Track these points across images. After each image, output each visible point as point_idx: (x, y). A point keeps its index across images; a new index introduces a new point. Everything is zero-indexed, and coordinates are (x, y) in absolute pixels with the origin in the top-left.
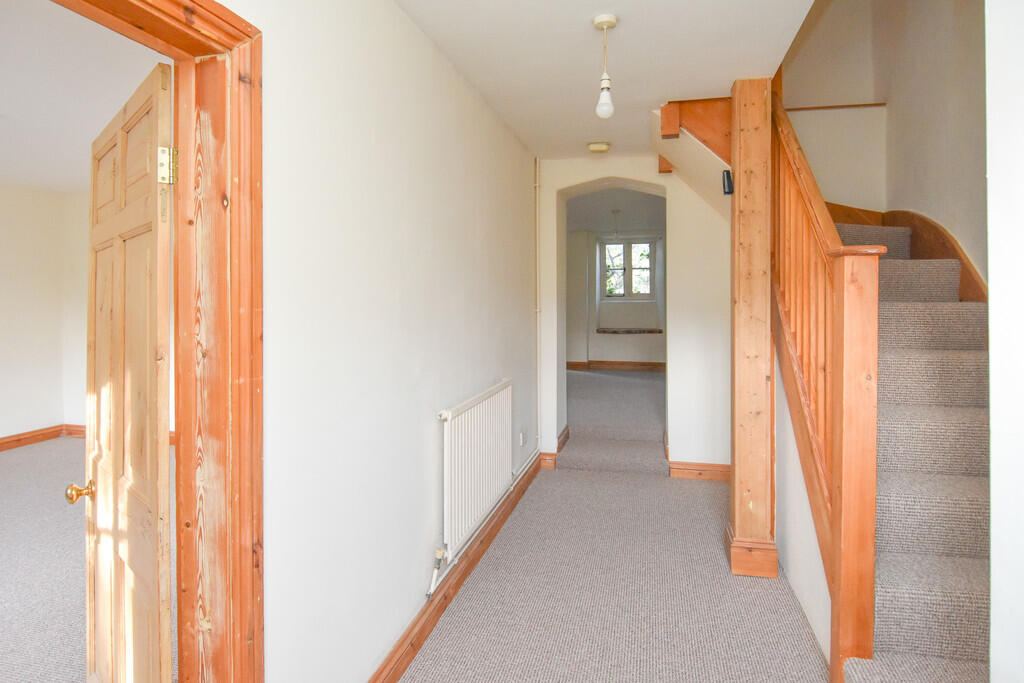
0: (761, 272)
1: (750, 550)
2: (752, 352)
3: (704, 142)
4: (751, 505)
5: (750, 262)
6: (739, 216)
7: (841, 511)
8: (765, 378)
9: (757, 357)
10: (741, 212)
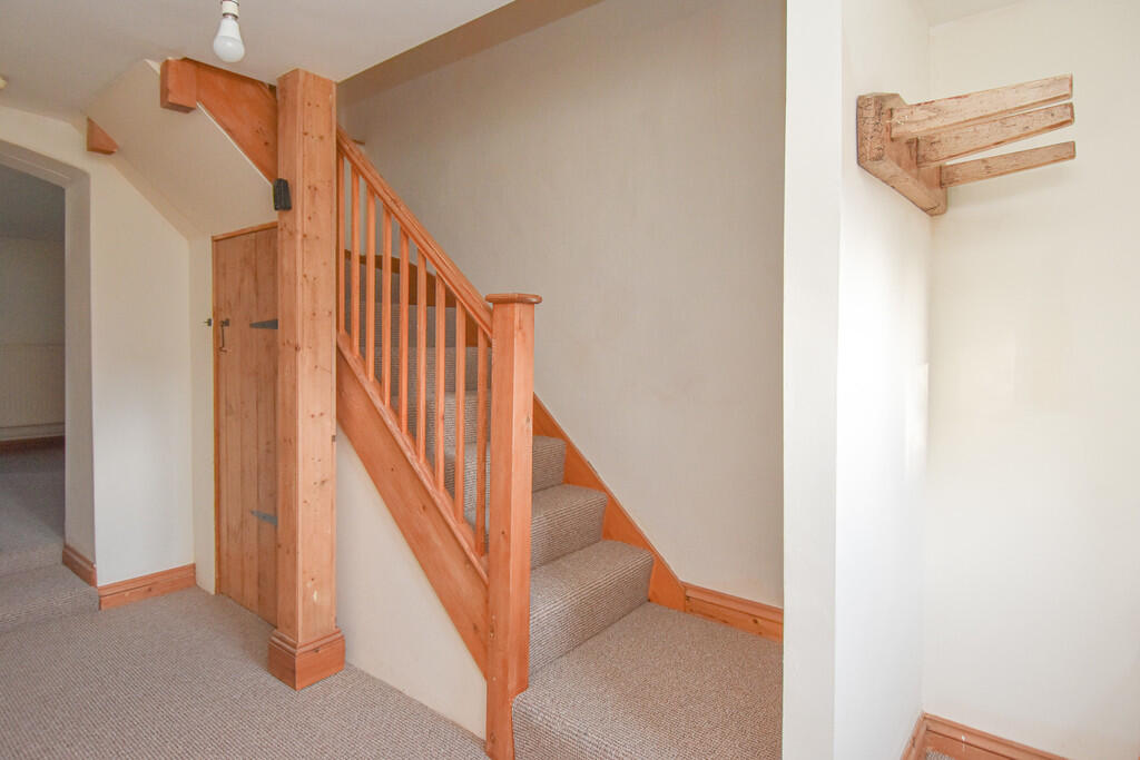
0: (327, 313)
1: (316, 650)
2: (317, 410)
3: (228, 130)
4: (315, 596)
5: (315, 301)
6: (302, 241)
7: (508, 555)
8: (330, 439)
9: (322, 414)
10: (305, 236)
